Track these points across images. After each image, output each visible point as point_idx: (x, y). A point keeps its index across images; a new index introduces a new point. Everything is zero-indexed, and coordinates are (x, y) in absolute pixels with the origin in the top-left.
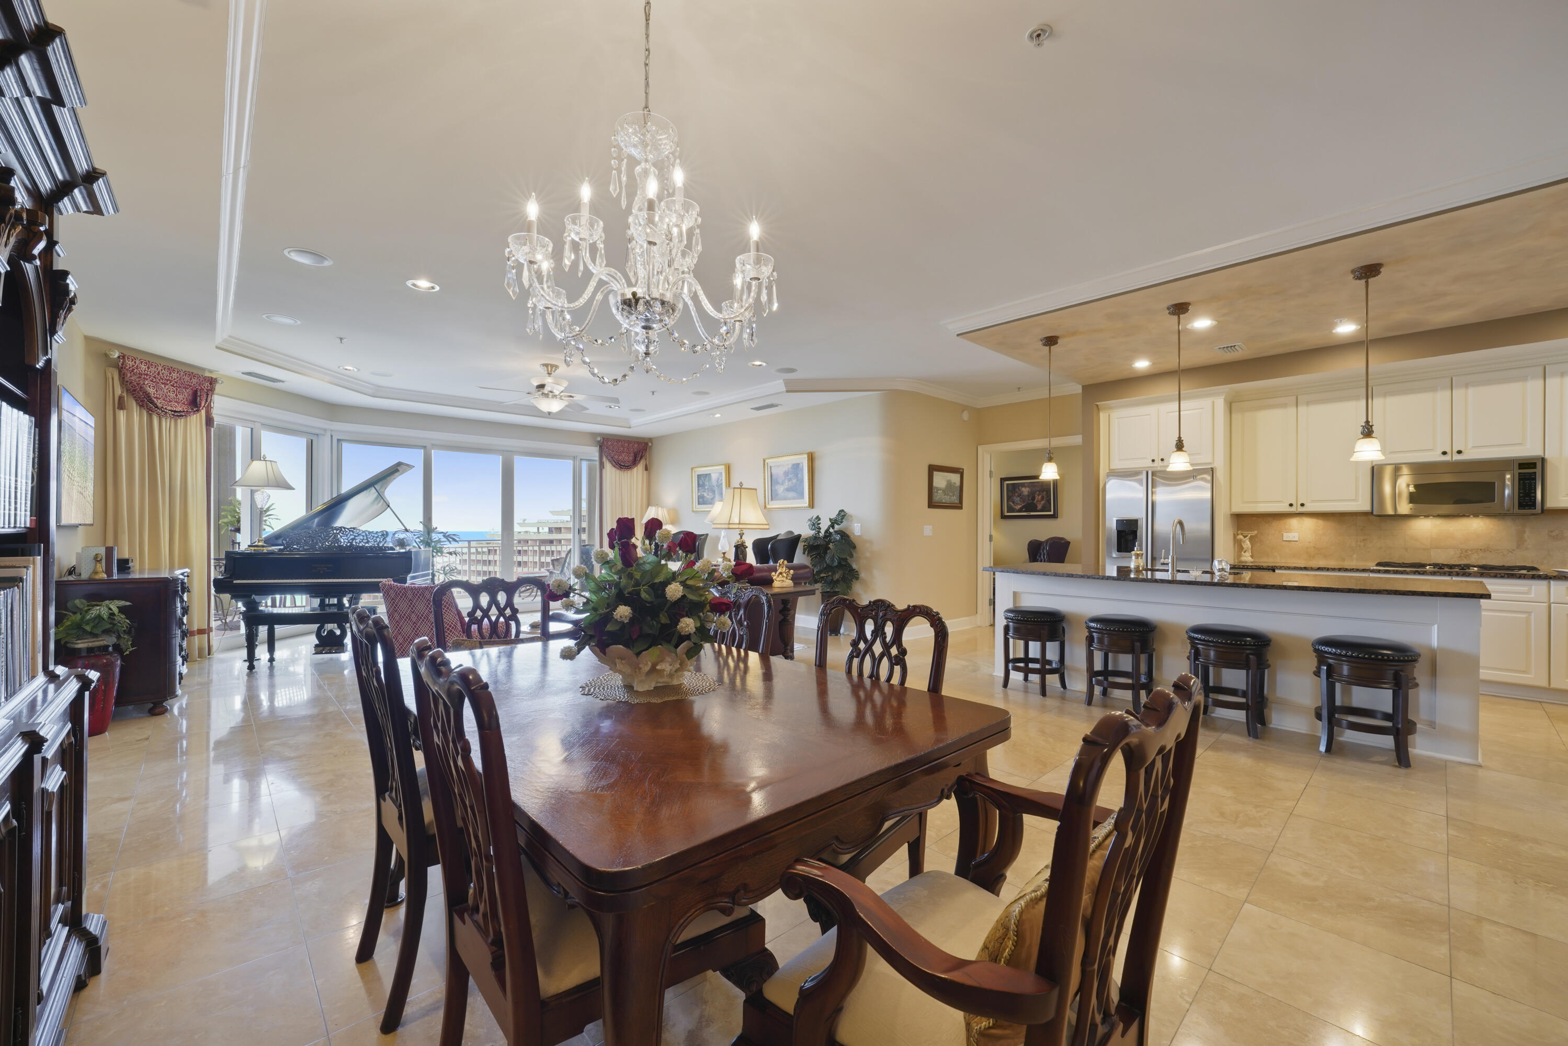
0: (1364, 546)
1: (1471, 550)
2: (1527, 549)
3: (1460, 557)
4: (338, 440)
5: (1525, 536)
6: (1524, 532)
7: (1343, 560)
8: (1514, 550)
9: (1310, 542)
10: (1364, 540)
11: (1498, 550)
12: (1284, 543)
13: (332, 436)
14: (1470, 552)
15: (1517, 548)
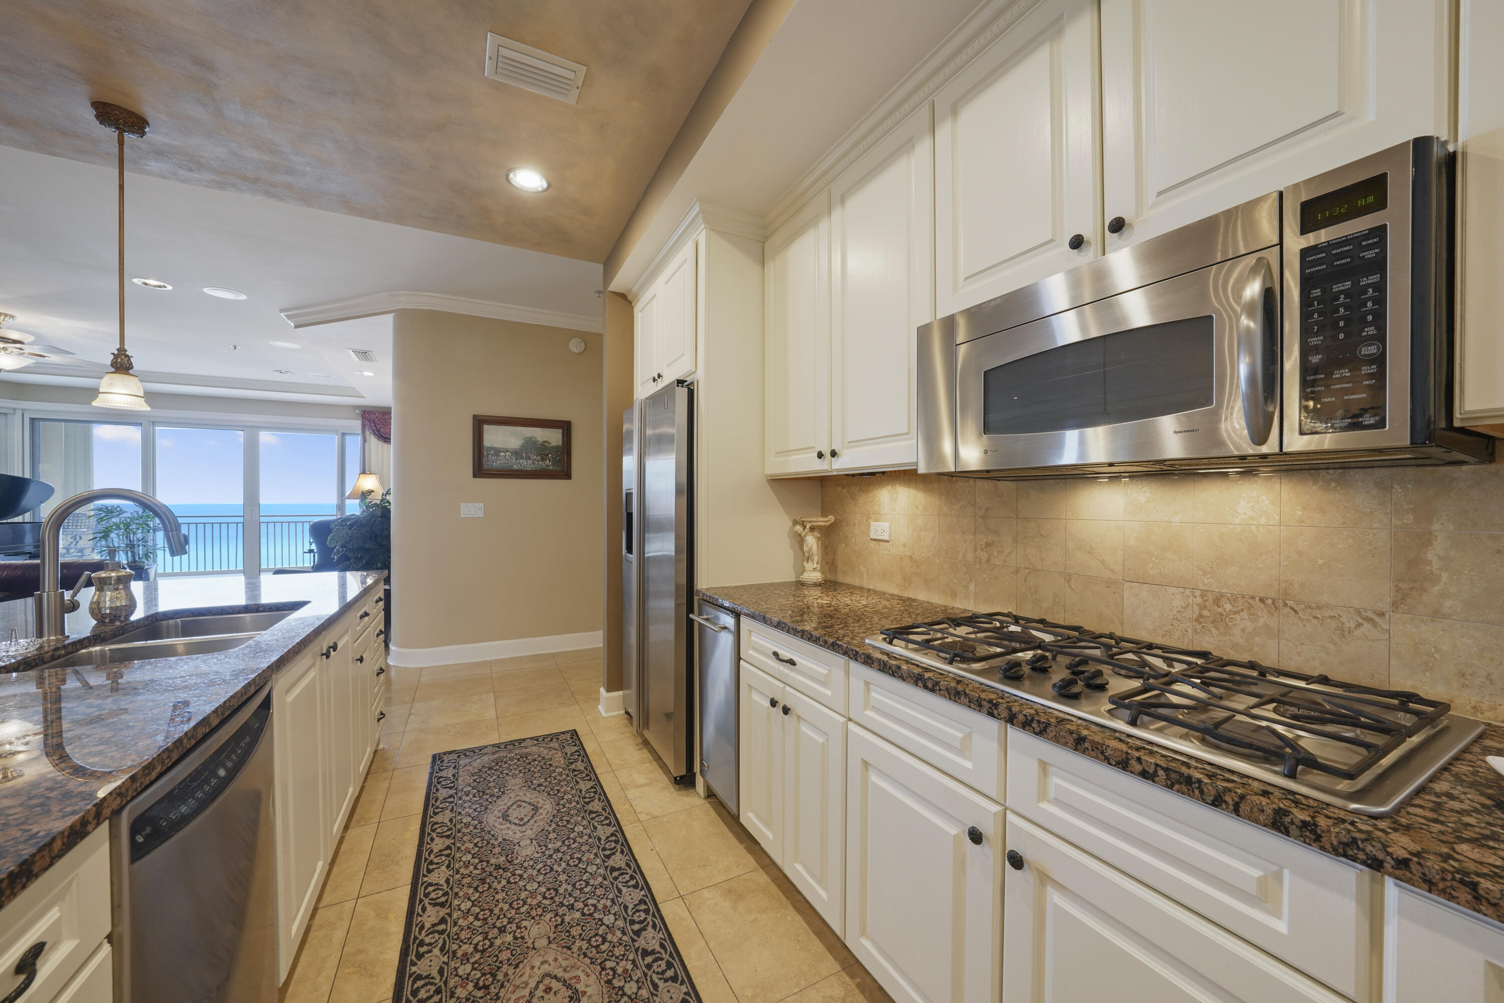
0: (989, 560)
1: (1233, 600)
2: (1437, 614)
3: (1199, 619)
4: (32, 420)
5: (1430, 555)
6: (1426, 539)
7: (954, 594)
8: (1382, 614)
9: (904, 546)
10: (988, 545)
11: (1319, 607)
12: (873, 545)
13: (23, 415)
14: (1228, 607)
15: (1395, 605)
